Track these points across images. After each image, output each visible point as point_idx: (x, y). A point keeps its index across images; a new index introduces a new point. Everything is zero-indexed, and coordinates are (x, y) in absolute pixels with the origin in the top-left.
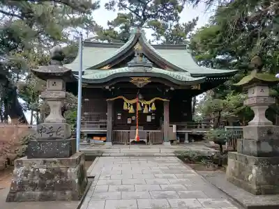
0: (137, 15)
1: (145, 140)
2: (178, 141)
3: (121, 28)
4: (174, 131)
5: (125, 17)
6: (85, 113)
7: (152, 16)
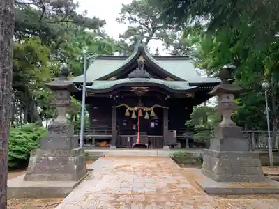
0: (147, 27)
1: (147, 144)
2: (180, 146)
3: (131, 40)
4: (175, 136)
5: (135, 30)
6: (95, 120)
7: (162, 28)
